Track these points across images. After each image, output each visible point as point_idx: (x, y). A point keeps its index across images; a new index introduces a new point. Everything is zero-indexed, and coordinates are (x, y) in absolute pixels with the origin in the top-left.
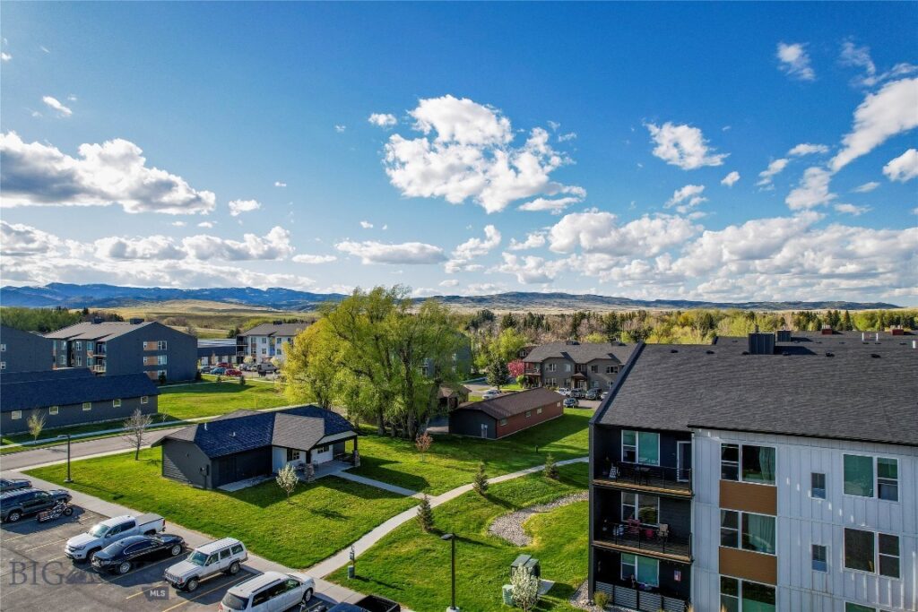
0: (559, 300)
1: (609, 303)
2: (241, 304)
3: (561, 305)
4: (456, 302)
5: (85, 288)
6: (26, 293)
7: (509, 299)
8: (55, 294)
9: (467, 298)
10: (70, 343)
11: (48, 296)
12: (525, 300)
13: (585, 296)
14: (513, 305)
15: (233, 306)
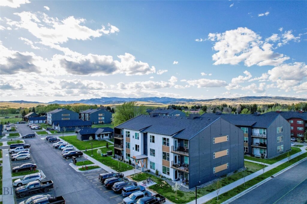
0: (264, 99)
1: (286, 99)
2: (153, 102)
3: (264, 101)
4: (224, 100)
5: (110, 98)
6: (96, 100)
7: (244, 99)
8: (103, 100)
9: (228, 99)
10: (85, 114)
11: (101, 101)
12: (250, 99)
13: (275, 97)
14: (245, 101)
15: (150, 103)
